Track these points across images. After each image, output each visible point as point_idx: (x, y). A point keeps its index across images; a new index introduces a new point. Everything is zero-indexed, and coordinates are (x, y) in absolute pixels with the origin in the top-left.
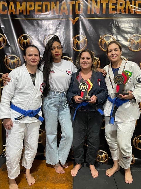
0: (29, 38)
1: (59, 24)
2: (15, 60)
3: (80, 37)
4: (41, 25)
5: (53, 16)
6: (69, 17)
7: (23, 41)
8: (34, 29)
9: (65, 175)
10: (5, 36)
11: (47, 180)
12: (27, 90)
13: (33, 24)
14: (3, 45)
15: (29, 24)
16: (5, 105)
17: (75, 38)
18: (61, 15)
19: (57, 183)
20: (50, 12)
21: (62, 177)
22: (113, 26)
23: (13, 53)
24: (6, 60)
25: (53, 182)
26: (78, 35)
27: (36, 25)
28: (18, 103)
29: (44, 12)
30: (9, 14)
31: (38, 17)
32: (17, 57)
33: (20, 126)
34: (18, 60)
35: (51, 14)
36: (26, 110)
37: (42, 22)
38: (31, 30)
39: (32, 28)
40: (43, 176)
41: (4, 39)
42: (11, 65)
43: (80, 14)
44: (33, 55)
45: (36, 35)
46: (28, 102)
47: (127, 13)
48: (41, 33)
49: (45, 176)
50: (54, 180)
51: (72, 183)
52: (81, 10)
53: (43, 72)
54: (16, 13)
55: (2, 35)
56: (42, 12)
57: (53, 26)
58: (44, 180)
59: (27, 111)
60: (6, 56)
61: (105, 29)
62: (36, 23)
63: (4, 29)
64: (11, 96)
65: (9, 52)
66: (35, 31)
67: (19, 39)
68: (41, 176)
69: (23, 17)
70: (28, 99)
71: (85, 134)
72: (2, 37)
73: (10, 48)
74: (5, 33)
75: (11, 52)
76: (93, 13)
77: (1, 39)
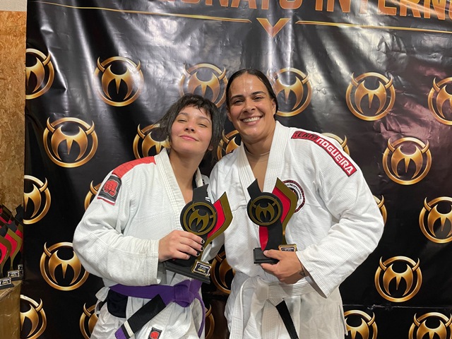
2: (79, 136)
6: (261, 17)
7: (111, 76)
10: (51, 59)
14: (43, 88)
23: (74, 113)
24: (50, 134)
32: (87, 126)
34: (89, 136)
35: (205, 2)
41: (46, 67)
42: (63, 150)
47: (427, 16)
55: (43, 56)
60: (50, 122)
62: (157, 26)
63: (51, 36)
65: (61, 110)
67: (97, 71)
72: (42, 60)
73: (65, 96)
74: (54, 50)
75: (67, 108)
76: (330, 8)
77: (37, 68)
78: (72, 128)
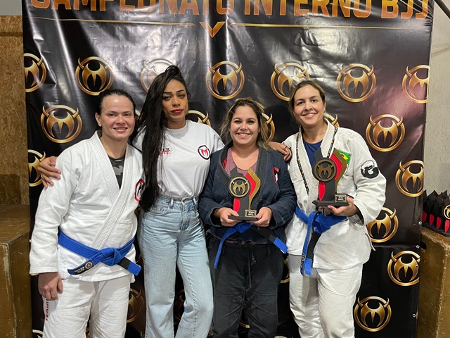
0: (104, 65)
1: (178, 35)
2: (67, 119)
3: (227, 66)
4: (135, 37)
5: (162, 16)
6: (202, 21)
7: (89, 72)
8: (116, 46)
10: (43, 61)
12: (102, 200)
13: (113, 35)
14: (39, 83)
15: (105, 33)
16: (46, 238)
17: (216, 70)
18: (182, 16)
20: (154, 6)
22: (303, 43)
23: (62, 100)
24: (46, 118)
26: (223, 63)
27: (121, 36)
28: (76, 230)
29: (141, 7)
30: (54, 9)
31: (127, 18)
32: (73, 111)
33: (80, 288)
34: (75, 119)
35: (158, 11)
36: (98, 247)
37: (136, 30)
38: (109, 47)
39: (110, 42)
41: (40, 67)
42: (56, 130)
43: (228, 13)
44: (120, 115)
45: (121, 59)
46: (104, 228)
47: (335, 15)
48: (134, 55)
52: (228, 5)
53: (143, 152)
54: (72, 7)
55: (37, 59)
56: (136, 7)
57: (164, 40)
59: (100, 251)
60: (45, 109)
61: (285, 51)
62: (122, 31)
63: (41, 43)
64: (61, 213)
65: (52, 100)
66: (119, 49)
67: (78, 69)
69: (90, 17)
70: (103, 222)
71: (242, 300)
72: (36, 62)
73: (55, 88)
74: (44, 54)
75: (57, 98)
76: (256, 13)
77: (33, 68)
78: (61, 113)
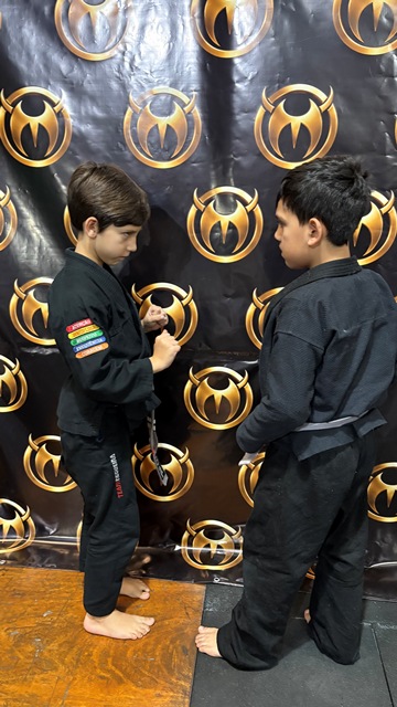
9: (157, 642)
11: (76, 667)
19: (120, 681)
21: (144, 651)
25: (102, 678)
40: (60, 645)
49: (71, 644)
50: (110, 666)
51: (188, 686)
58: (63, 662)
68: (54, 646)
